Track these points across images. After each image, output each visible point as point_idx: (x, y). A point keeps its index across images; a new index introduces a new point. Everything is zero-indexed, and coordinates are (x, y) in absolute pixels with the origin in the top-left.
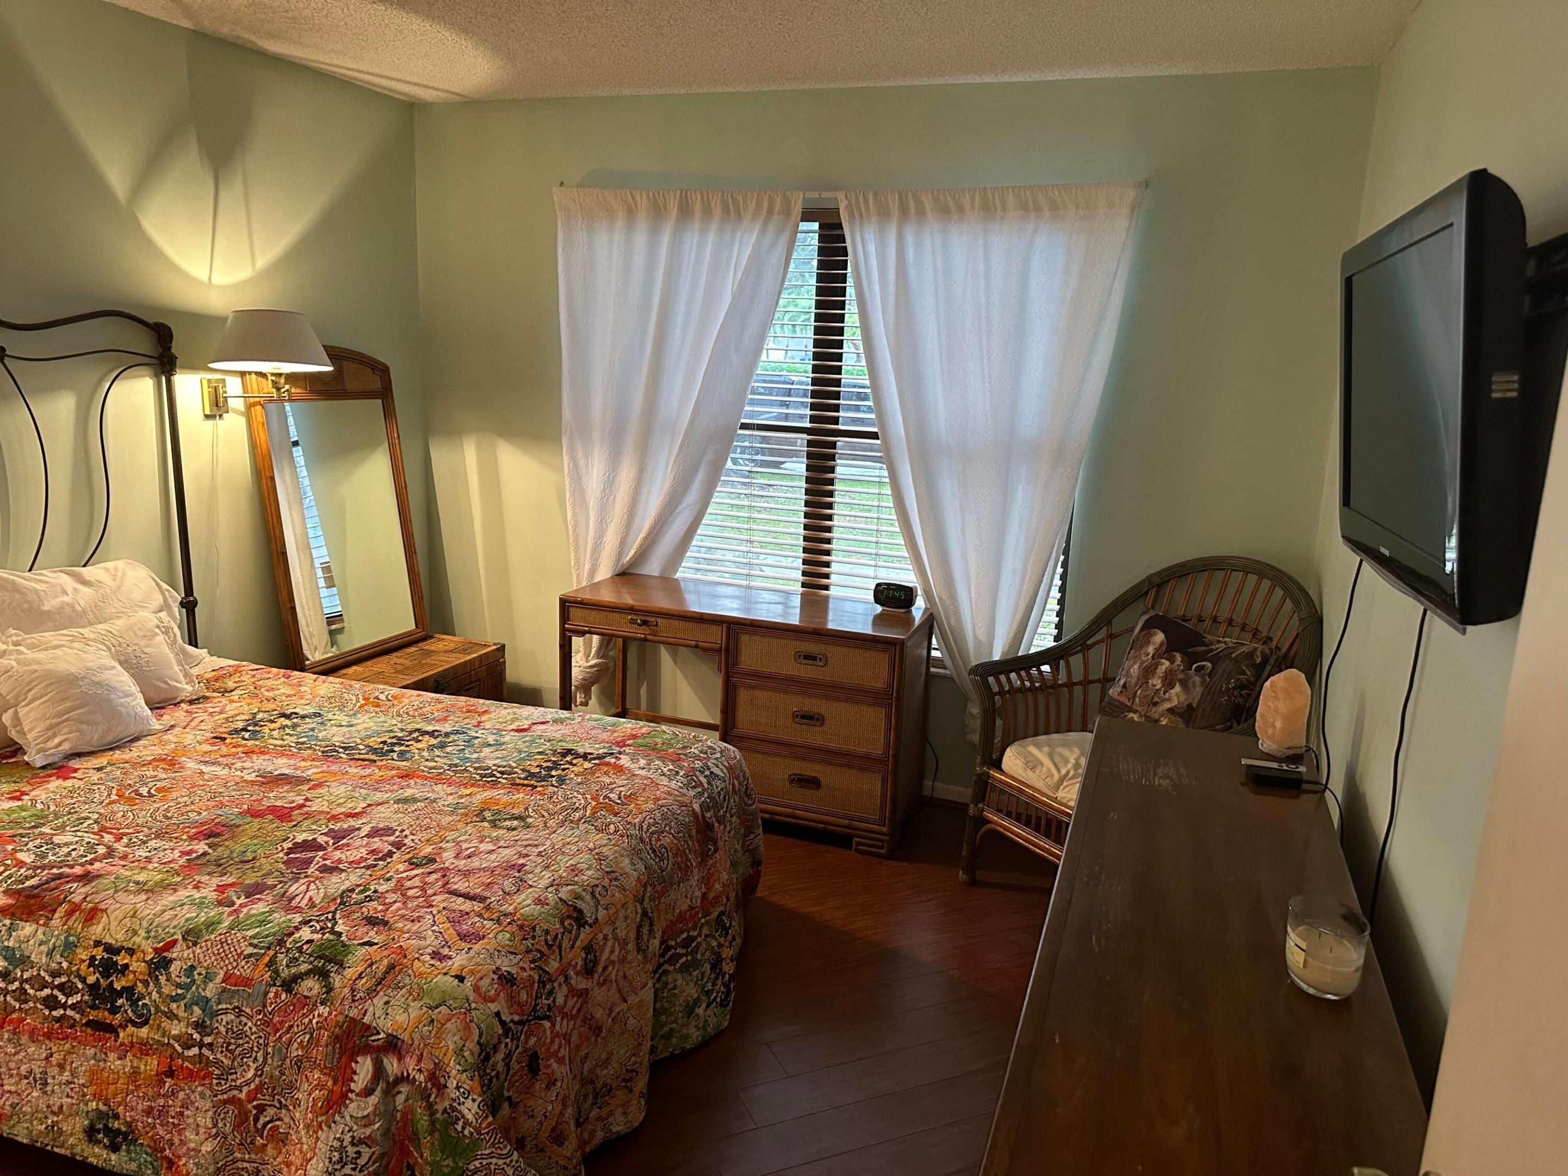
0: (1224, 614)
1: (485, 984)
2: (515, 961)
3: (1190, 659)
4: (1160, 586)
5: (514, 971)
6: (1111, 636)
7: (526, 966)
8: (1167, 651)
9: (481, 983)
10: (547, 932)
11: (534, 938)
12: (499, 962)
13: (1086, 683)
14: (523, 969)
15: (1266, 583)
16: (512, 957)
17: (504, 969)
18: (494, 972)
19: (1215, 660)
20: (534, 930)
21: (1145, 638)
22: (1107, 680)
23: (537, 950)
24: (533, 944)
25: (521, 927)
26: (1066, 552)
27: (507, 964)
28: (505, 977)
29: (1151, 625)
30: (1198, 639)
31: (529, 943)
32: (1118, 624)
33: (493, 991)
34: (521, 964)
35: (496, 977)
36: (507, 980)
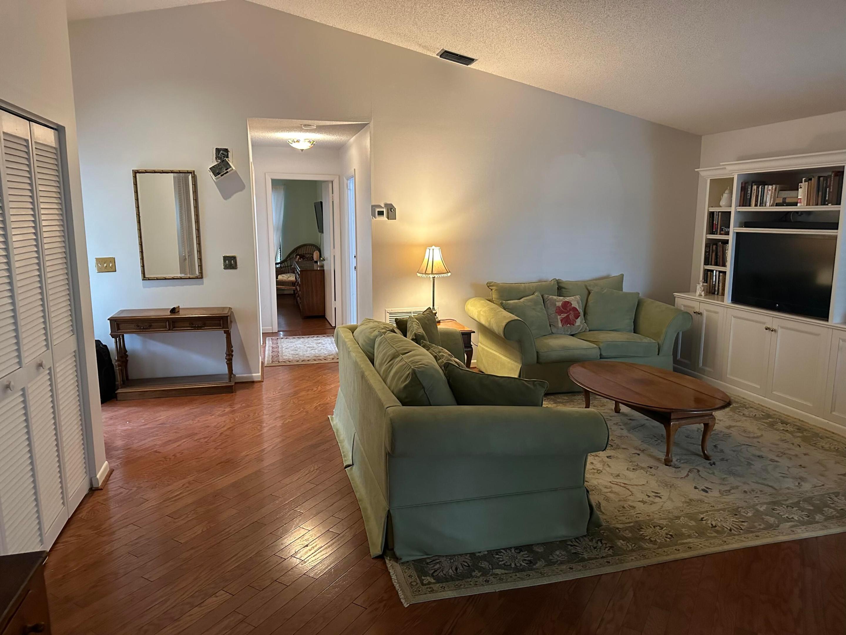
0: (307, 253)
3: (303, 259)
4: (297, 249)
6: (290, 259)
8: (300, 258)
13: (288, 266)
15: (310, 247)
19: (307, 258)
21: (296, 257)
22: (291, 266)
26: (280, 248)
29: (296, 255)
30: (304, 256)
32: (291, 257)
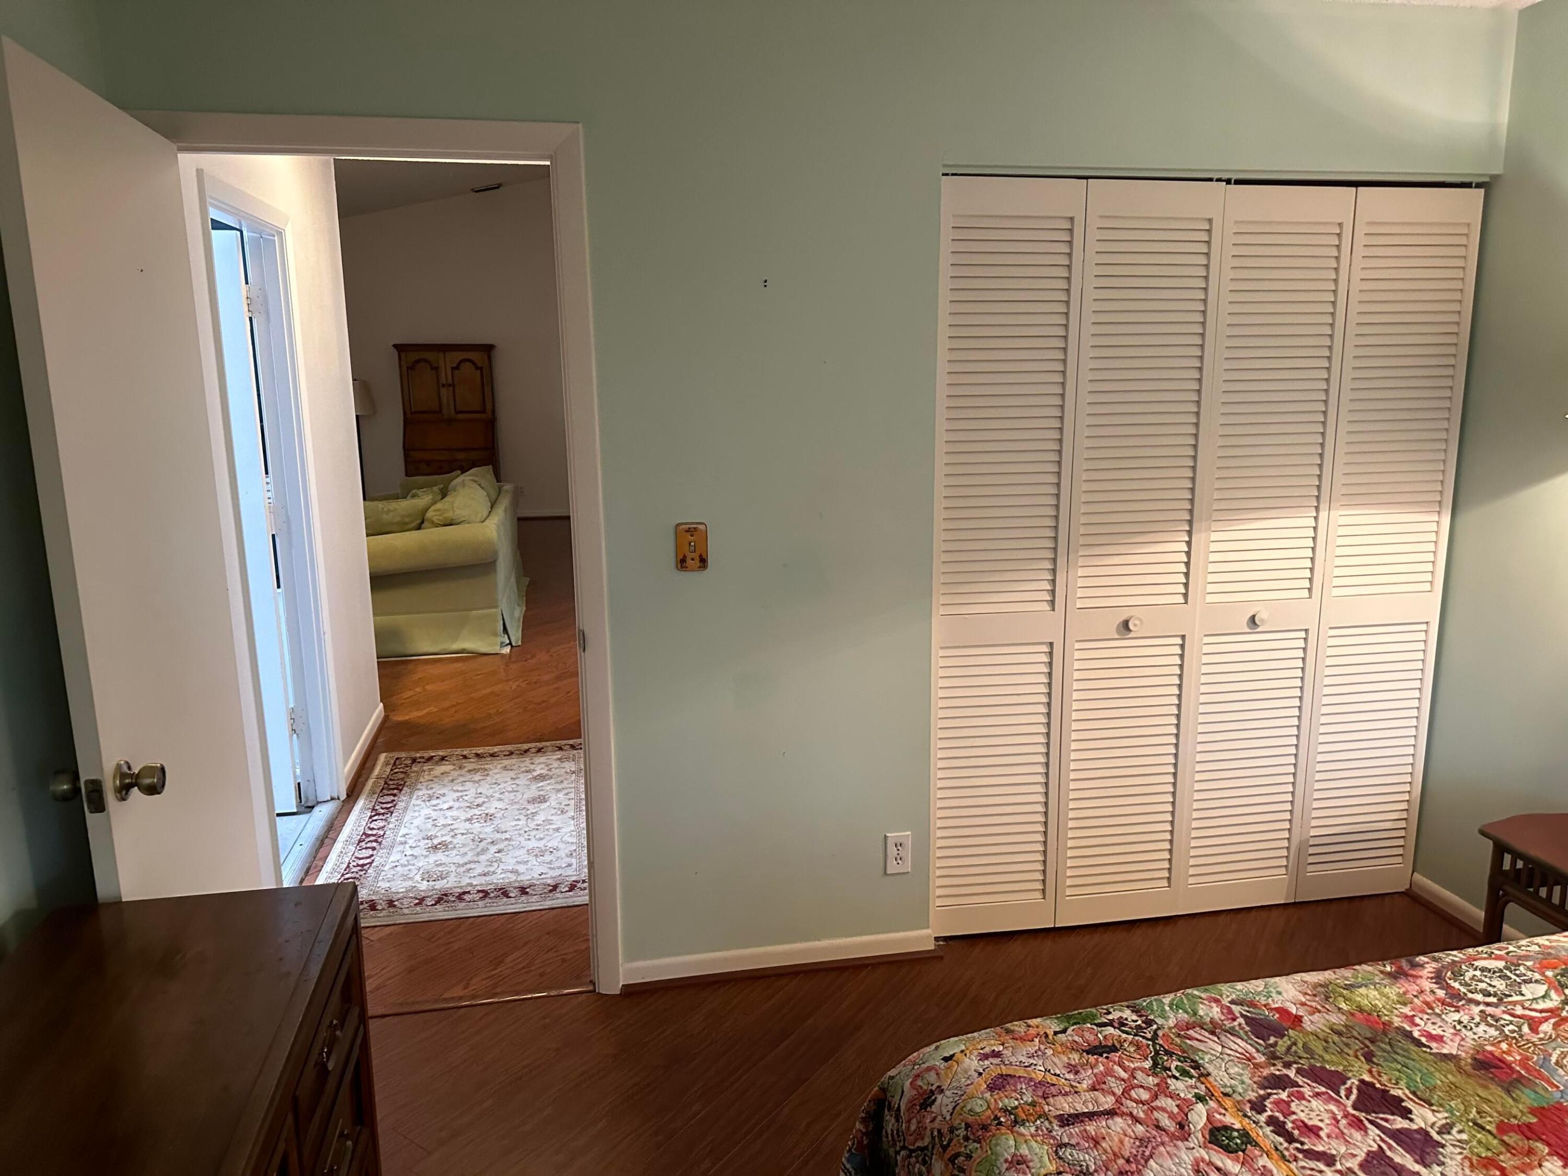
1: (932, 1077)
2: (944, 1112)
5: (934, 1108)
7: (936, 1125)
9: (933, 1074)
10: (969, 1157)
11: (966, 1138)
12: (948, 1093)
14: (933, 1121)
16: (950, 1108)
17: (939, 1097)
18: (939, 1087)
20: (974, 1141)
23: (951, 1140)
24: (958, 1136)
25: (985, 1128)
27: (943, 1103)
28: (929, 1097)
31: (962, 1132)
33: (920, 1084)
34: (940, 1118)
35: (934, 1088)
36: (926, 1100)
